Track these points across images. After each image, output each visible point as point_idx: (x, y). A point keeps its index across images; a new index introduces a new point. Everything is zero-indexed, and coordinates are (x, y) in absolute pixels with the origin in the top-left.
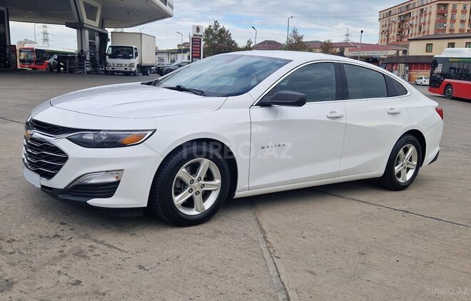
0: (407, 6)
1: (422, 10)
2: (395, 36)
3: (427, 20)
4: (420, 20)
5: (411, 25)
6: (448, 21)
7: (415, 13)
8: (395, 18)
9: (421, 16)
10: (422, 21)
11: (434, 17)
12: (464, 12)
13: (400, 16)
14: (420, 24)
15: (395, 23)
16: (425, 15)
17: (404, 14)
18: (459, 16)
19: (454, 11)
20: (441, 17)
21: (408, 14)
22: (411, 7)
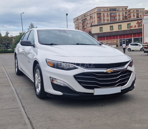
0: (84, 15)
1: (91, 16)
2: (82, 29)
3: (94, 20)
4: (91, 21)
5: (87, 23)
6: (102, 20)
7: (88, 18)
8: (80, 21)
9: (91, 19)
10: (92, 21)
11: (96, 19)
12: (108, 16)
13: (82, 20)
14: (91, 22)
15: (81, 23)
16: (93, 18)
17: (84, 19)
18: (106, 18)
19: (104, 16)
20: (99, 19)
21: (85, 19)
22: (86, 16)
